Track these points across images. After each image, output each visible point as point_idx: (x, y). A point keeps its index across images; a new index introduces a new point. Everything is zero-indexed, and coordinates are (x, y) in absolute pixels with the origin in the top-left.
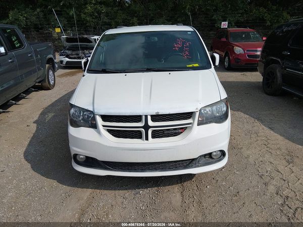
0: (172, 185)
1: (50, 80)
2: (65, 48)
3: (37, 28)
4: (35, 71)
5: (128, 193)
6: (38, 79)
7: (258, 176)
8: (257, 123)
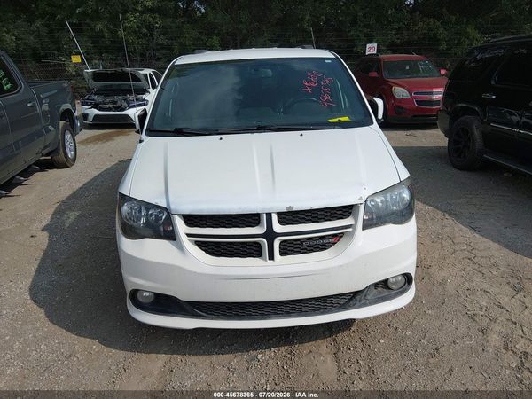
0: (316, 340)
1: (68, 150)
2: (89, 90)
3: (38, 56)
4: (39, 134)
5: (236, 360)
6: (45, 147)
7: (466, 316)
8: (449, 221)
